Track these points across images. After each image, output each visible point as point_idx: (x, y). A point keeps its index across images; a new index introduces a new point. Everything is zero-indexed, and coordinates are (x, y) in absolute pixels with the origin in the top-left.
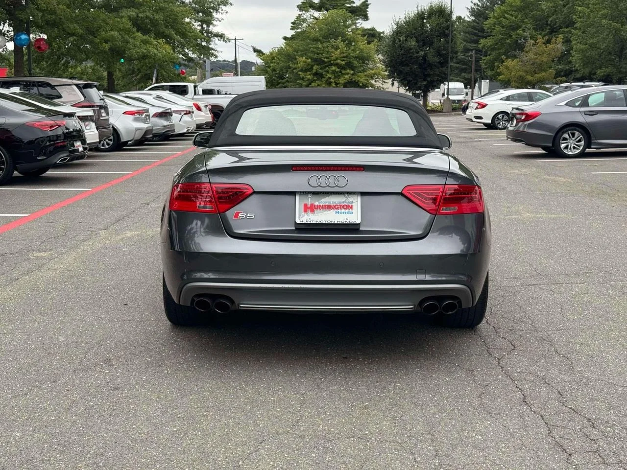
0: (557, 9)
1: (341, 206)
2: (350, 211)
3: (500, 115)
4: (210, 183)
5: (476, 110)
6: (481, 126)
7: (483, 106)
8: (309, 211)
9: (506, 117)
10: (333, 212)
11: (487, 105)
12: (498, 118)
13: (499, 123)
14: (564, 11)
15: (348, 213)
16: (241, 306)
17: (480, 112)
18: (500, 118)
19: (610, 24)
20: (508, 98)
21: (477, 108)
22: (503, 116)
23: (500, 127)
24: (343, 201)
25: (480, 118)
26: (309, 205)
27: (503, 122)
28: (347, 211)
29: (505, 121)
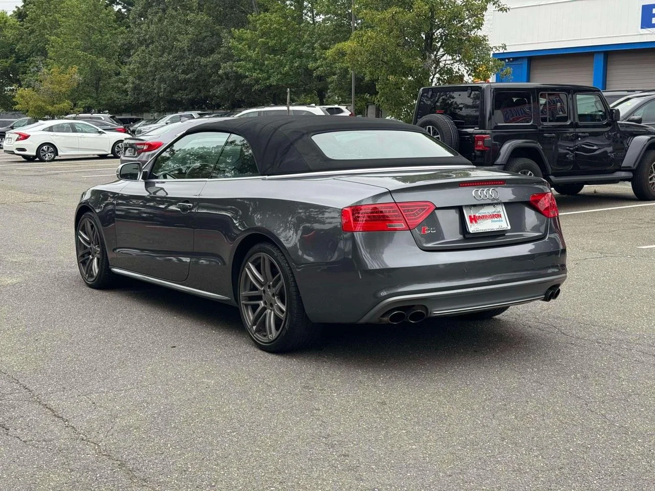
0: (23, 37)
1: (493, 215)
2: (500, 219)
3: (44, 147)
4: (395, 202)
5: (17, 142)
6: (20, 158)
7: (26, 137)
8: (474, 222)
9: (52, 148)
10: (489, 221)
11: (29, 136)
12: (43, 150)
13: (45, 155)
14: (30, 39)
15: (500, 221)
16: (435, 312)
17: (22, 144)
18: (45, 149)
19: (86, 55)
20: (50, 129)
21: (18, 140)
22: (48, 148)
23: (46, 159)
24: (494, 210)
25: (24, 150)
26: (473, 217)
27: (49, 154)
28: (498, 219)
29: (51, 153)
